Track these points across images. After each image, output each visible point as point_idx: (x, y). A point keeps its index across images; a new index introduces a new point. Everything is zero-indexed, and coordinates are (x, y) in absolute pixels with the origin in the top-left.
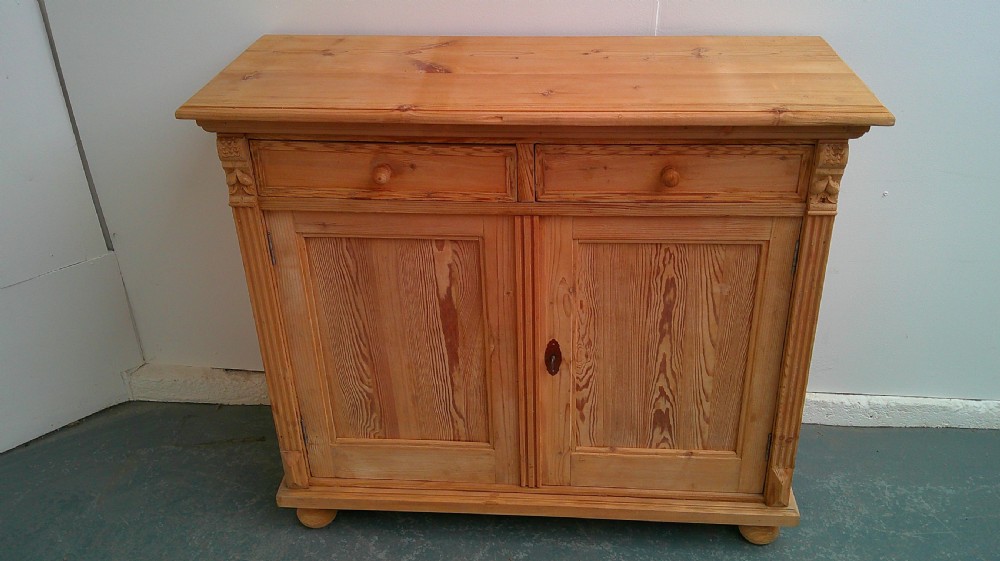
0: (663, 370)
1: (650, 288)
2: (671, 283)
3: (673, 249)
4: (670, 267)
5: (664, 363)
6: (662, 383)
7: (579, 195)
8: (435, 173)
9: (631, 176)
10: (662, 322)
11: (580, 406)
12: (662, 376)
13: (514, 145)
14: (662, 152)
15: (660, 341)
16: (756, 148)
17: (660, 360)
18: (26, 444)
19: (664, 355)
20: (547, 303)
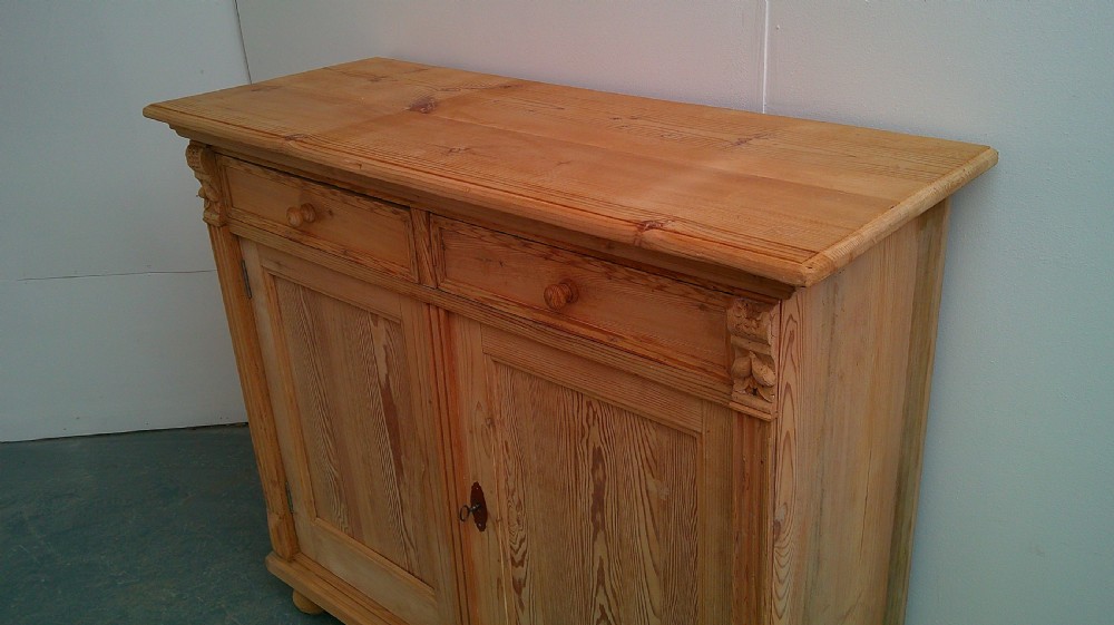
0: (601, 582)
1: (576, 454)
2: (598, 455)
3: (596, 406)
4: (595, 431)
5: (601, 571)
6: (601, 599)
7: (477, 294)
8: (351, 226)
9: (528, 282)
10: (594, 511)
11: (518, 587)
12: (601, 590)
13: (407, 208)
14: (554, 257)
15: (595, 538)
16: (663, 281)
17: (597, 565)
18: (194, 428)
19: (601, 561)
20: (467, 430)
